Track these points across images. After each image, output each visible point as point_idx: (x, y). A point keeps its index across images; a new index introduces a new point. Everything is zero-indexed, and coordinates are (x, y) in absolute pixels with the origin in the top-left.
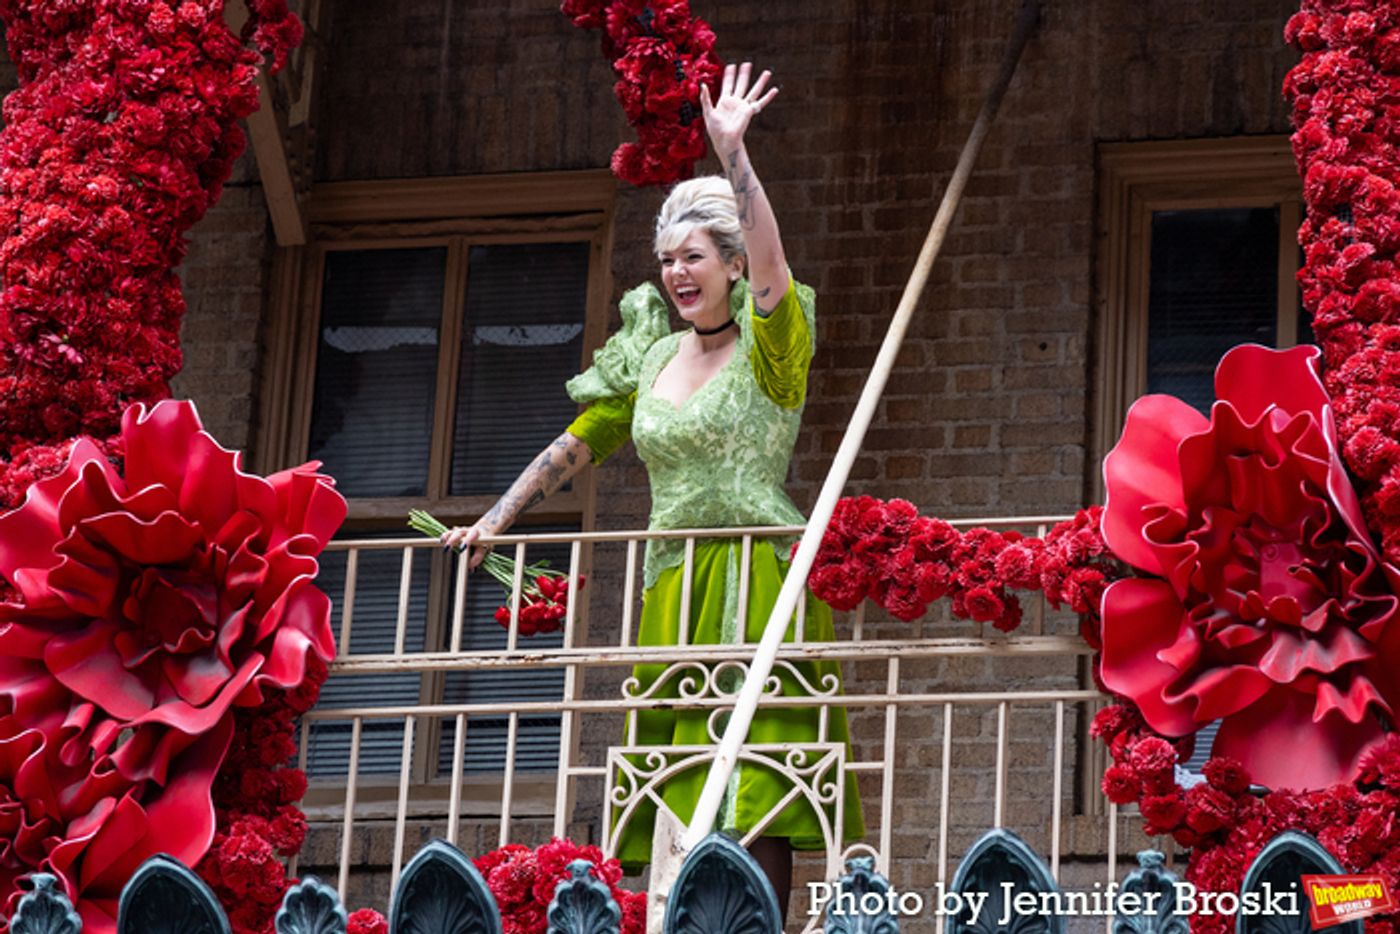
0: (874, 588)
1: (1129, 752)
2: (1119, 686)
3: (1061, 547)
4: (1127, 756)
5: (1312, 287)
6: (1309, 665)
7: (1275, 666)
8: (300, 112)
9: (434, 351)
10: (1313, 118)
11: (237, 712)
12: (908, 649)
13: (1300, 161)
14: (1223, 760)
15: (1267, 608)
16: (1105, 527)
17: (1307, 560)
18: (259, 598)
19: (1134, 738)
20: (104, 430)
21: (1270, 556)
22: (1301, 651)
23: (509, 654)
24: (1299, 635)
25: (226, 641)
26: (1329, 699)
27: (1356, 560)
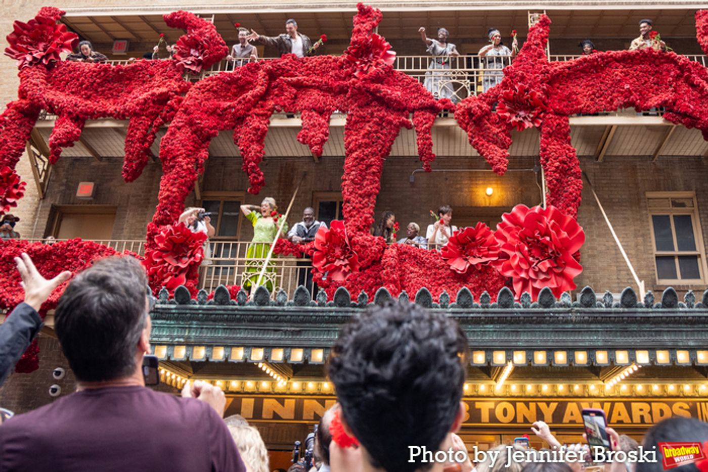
0: (281, 251)
2: (315, 266)
5: (344, 212)
6: (341, 264)
7: (336, 264)
8: (201, 181)
9: (217, 216)
10: (345, 190)
11: (190, 265)
12: (286, 260)
13: (343, 195)
14: (329, 276)
15: (336, 256)
17: (341, 249)
18: (194, 249)
19: (317, 273)
20: (172, 224)
21: (337, 249)
22: (340, 262)
23: (229, 258)
24: (340, 259)
25: (188, 255)
26: (343, 268)
27: (348, 250)
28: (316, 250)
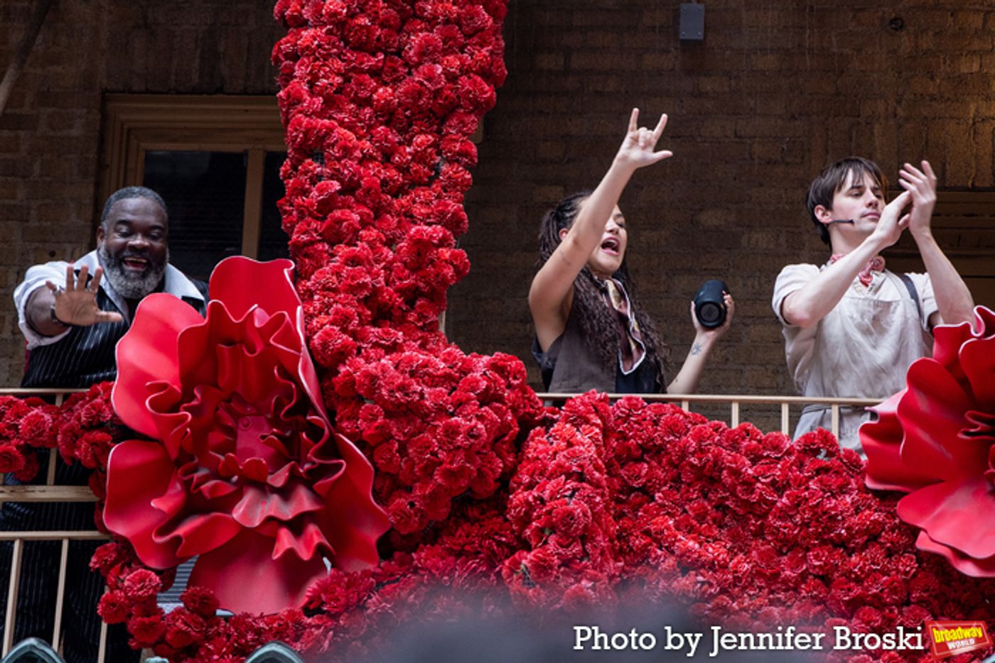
1: (123, 581)
2: (121, 529)
3: (76, 414)
4: (120, 584)
5: (290, 213)
6: (272, 513)
7: (244, 514)
10: (295, 80)
13: (283, 113)
14: (198, 589)
15: (241, 467)
16: (114, 398)
17: (275, 430)
19: (127, 570)
21: (245, 426)
22: (264, 503)
24: (265, 489)
26: (286, 541)
27: (315, 431)
28: (123, 432)
